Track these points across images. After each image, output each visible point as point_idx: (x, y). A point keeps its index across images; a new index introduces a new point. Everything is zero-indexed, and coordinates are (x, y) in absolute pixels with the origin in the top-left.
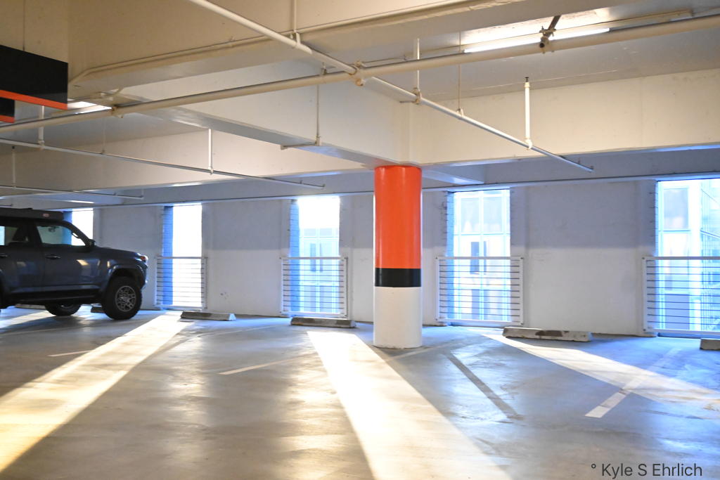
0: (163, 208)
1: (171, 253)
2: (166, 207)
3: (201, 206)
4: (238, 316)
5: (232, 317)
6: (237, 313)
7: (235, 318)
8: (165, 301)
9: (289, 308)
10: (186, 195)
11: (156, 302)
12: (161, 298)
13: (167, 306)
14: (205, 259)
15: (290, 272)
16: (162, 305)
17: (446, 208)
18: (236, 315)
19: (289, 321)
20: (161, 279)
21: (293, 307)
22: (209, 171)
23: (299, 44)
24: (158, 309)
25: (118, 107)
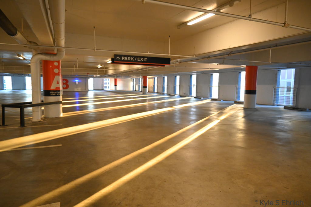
2: (211, 74)
3: (219, 74)
4: (223, 100)
5: (222, 100)
10: (216, 72)
12: (209, 96)
14: (219, 87)
15: (238, 90)
17: (277, 74)
19: (234, 102)
20: (210, 91)
21: (238, 99)
22: (209, 68)
23: (195, 57)
24: (209, 98)
25: (180, 62)
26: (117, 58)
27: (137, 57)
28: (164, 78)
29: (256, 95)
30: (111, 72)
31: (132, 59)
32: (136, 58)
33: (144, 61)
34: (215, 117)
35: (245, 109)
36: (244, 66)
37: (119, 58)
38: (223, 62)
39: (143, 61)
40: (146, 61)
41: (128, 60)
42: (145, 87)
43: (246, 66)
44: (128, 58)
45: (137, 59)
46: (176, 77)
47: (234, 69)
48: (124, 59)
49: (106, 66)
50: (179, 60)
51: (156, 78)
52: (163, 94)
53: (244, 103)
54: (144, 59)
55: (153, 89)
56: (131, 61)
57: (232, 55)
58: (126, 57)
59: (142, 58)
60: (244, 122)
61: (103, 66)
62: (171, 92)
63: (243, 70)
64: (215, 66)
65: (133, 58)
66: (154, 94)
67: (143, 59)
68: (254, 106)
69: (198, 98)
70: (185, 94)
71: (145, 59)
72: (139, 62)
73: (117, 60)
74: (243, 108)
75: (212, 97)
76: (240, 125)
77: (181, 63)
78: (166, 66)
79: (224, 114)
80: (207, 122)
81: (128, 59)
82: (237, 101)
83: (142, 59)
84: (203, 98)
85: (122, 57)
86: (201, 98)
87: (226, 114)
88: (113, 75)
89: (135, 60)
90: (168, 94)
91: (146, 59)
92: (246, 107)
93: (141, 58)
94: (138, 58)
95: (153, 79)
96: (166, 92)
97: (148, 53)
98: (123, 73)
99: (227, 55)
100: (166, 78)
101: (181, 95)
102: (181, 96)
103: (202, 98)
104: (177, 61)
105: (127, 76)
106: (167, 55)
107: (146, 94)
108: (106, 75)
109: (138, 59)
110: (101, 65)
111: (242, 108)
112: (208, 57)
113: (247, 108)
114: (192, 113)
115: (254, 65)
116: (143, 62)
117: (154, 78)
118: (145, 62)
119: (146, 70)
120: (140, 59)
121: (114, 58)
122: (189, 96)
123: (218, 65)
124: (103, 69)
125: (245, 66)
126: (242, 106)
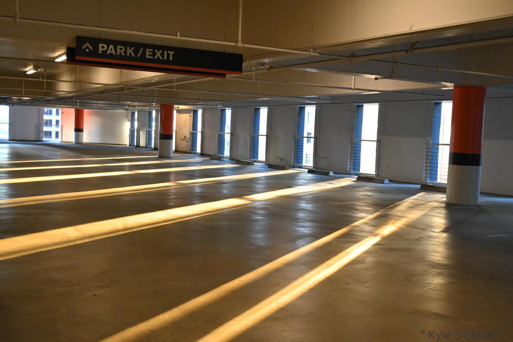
0: (356, 106)
1: (360, 136)
2: (358, 106)
3: (378, 106)
5: (386, 181)
6: (391, 179)
7: (388, 182)
8: (354, 169)
9: (429, 179)
10: (370, 99)
11: (348, 169)
12: (352, 167)
13: (355, 172)
14: (379, 142)
15: (431, 154)
16: (352, 172)
18: (390, 181)
19: (419, 186)
20: (352, 154)
21: (431, 178)
22: (352, 89)
23: (312, 53)
24: (350, 174)
25: (271, 68)
26: (84, 47)
27: (146, 46)
28: (223, 111)
29: (481, 167)
30: (64, 87)
31: (130, 51)
32: (142, 49)
33: (165, 58)
34: (368, 228)
35: (449, 206)
36: (450, 86)
37: (91, 48)
38: (392, 73)
39: (161, 58)
40: (171, 59)
41: (118, 54)
42: (166, 135)
43: (455, 87)
44: (119, 47)
45: (144, 53)
46: (257, 111)
47: (422, 92)
48: (104, 52)
49: (49, 71)
50: (266, 60)
51: (200, 112)
52: (219, 158)
53: (448, 190)
54: (166, 52)
55: (189, 143)
56: (125, 58)
57: (416, 51)
58: (111, 46)
59: (161, 51)
60: (445, 244)
61: (39, 70)
62: (243, 153)
63: (445, 96)
64: (369, 82)
65: (133, 48)
66: (191, 158)
67: (162, 54)
68: (476, 199)
69: (320, 172)
70: (281, 159)
71: (168, 55)
72: (149, 61)
73: (84, 53)
74: (443, 205)
75: (359, 170)
76: (436, 252)
77: (272, 70)
78: (230, 76)
79: (393, 221)
80: (344, 242)
81: (118, 51)
82: (430, 182)
83: (158, 54)
84: (334, 173)
85: (101, 45)
86: (327, 174)
87: (398, 220)
88: (72, 98)
89: (139, 56)
90: (232, 159)
91: (171, 53)
92: (454, 202)
93: (156, 51)
94: (148, 50)
95: (192, 114)
96: (227, 153)
97: (179, 37)
98: (101, 92)
99: (404, 52)
100: (228, 113)
101: (273, 161)
102: (271, 166)
103: (331, 174)
104: (263, 64)
105: (115, 102)
106: (234, 44)
107: (169, 158)
108: (50, 98)
109: (148, 52)
110: (36, 68)
111: (443, 202)
112: (350, 54)
113: (455, 205)
114: (301, 215)
115: (474, 83)
116: (163, 62)
117: (195, 112)
118: (168, 62)
119: (172, 87)
120: (154, 54)
121: (74, 46)
122: (294, 167)
123: (376, 79)
124: (41, 80)
125: (453, 84)
126: (442, 197)
